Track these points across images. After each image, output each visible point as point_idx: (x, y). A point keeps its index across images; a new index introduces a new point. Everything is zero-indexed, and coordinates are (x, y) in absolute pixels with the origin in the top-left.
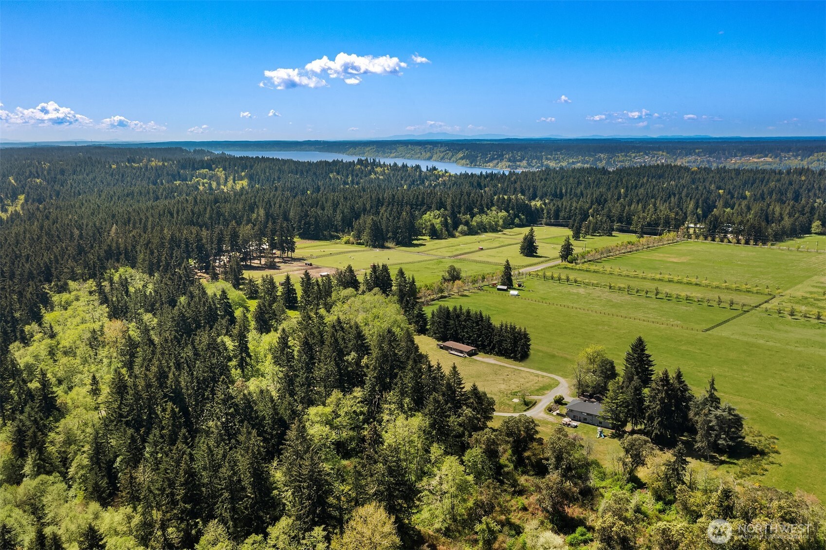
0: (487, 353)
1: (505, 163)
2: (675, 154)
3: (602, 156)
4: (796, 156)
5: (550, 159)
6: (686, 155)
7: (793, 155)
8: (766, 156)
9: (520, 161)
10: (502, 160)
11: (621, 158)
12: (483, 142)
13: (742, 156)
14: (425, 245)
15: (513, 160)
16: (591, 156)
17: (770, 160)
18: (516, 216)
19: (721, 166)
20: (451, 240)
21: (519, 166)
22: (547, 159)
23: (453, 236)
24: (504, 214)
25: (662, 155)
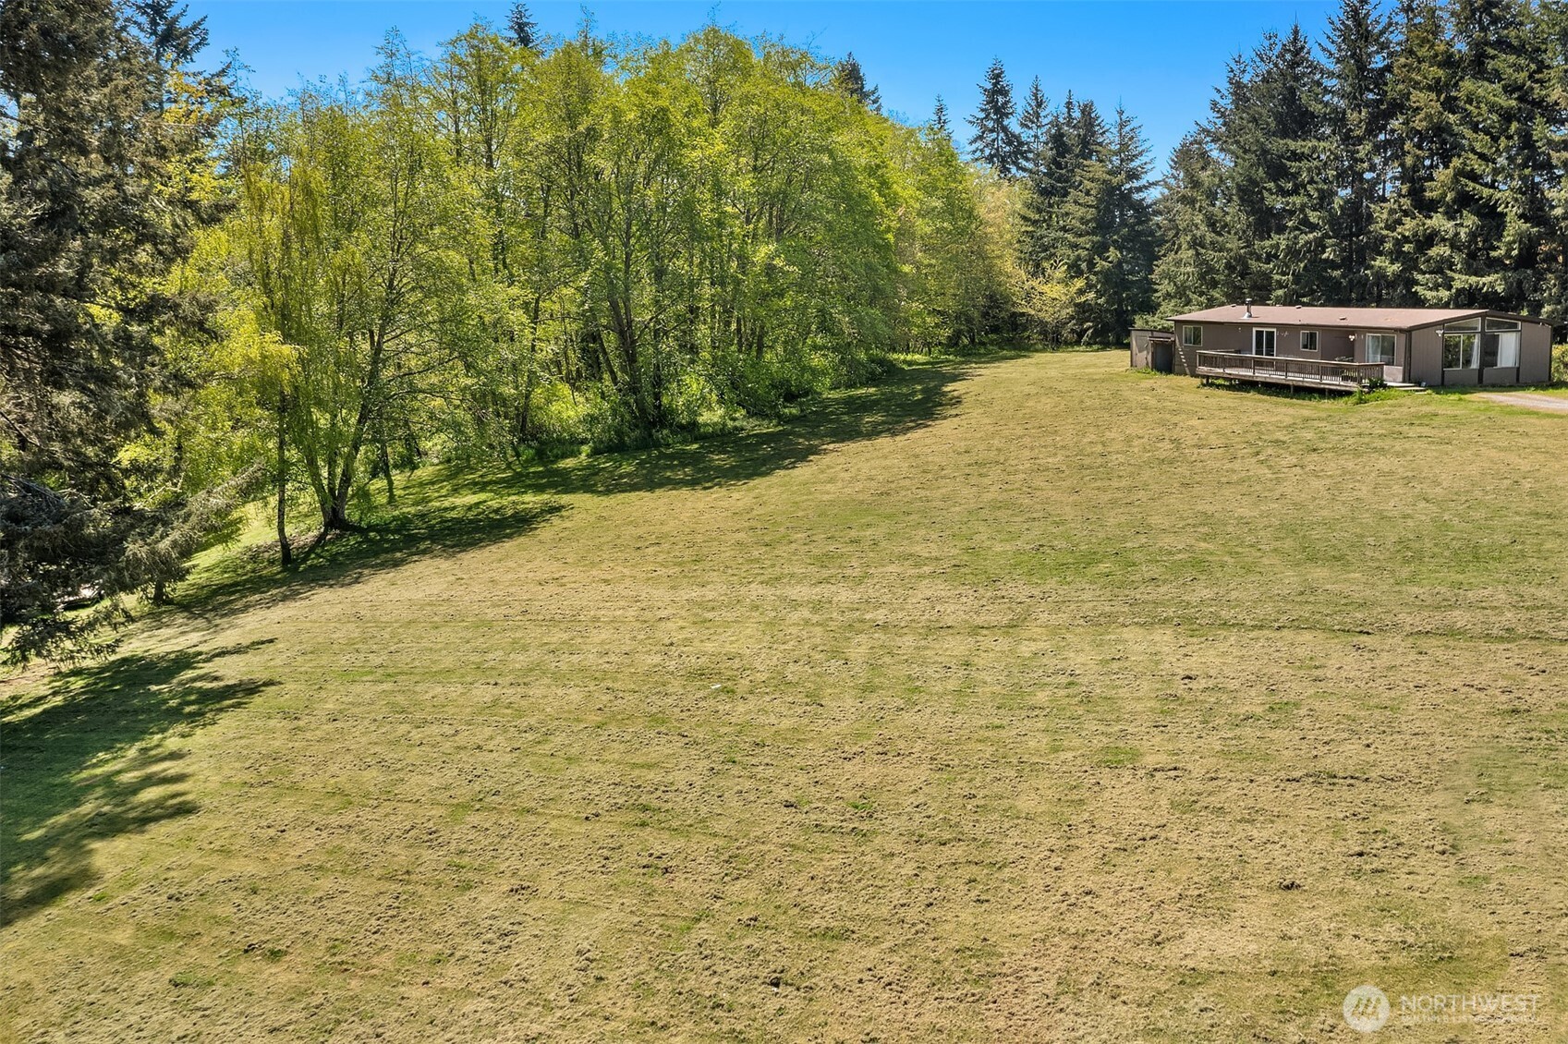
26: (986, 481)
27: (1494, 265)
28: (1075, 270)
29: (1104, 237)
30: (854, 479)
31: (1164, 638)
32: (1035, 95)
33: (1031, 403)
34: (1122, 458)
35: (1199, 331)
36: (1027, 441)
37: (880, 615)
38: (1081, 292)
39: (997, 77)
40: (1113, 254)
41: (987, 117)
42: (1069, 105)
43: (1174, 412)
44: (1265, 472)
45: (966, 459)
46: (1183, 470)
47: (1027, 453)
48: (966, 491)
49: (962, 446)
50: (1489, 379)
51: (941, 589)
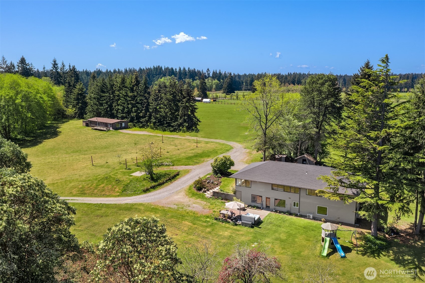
26: (66, 144)
27: (125, 113)
28: (74, 106)
29: (78, 101)
30: (49, 146)
31: (83, 156)
32: (63, 64)
33: (69, 133)
34: (81, 141)
35: (91, 122)
36: (70, 139)
37: (61, 157)
38: (75, 111)
39: (55, 62)
40: (80, 104)
41: (53, 69)
42: (70, 66)
43: (87, 134)
44: (95, 141)
45: (63, 142)
46: (87, 142)
47: (70, 141)
48: (64, 146)
49: (62, 140)
50: (122, 128)
51: (65, 155)
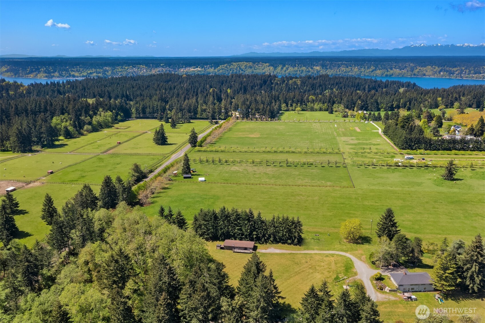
0: (263, 243)
1: (42, 74)
2: (150, 67)
3: (107, 68)
4: (211, 67)
5: (74, 71)
6: (156, 67)
7: (210, 67)
8: (197, 67)
9: (53, 72)
10: (39, 72)
11: (120, 70)
12: (14, 60)
13: (185, 67)
14: (67, 145)
15: (47, 72)
16: (100, 68)
17: (200, 69)
18: (117, 114)
19: (176, 73)
20: (82, 137)
21: (54, 76)
22: (72, 71)
23: (82, 135)
24: (109, 113)
25: (143, 67)
